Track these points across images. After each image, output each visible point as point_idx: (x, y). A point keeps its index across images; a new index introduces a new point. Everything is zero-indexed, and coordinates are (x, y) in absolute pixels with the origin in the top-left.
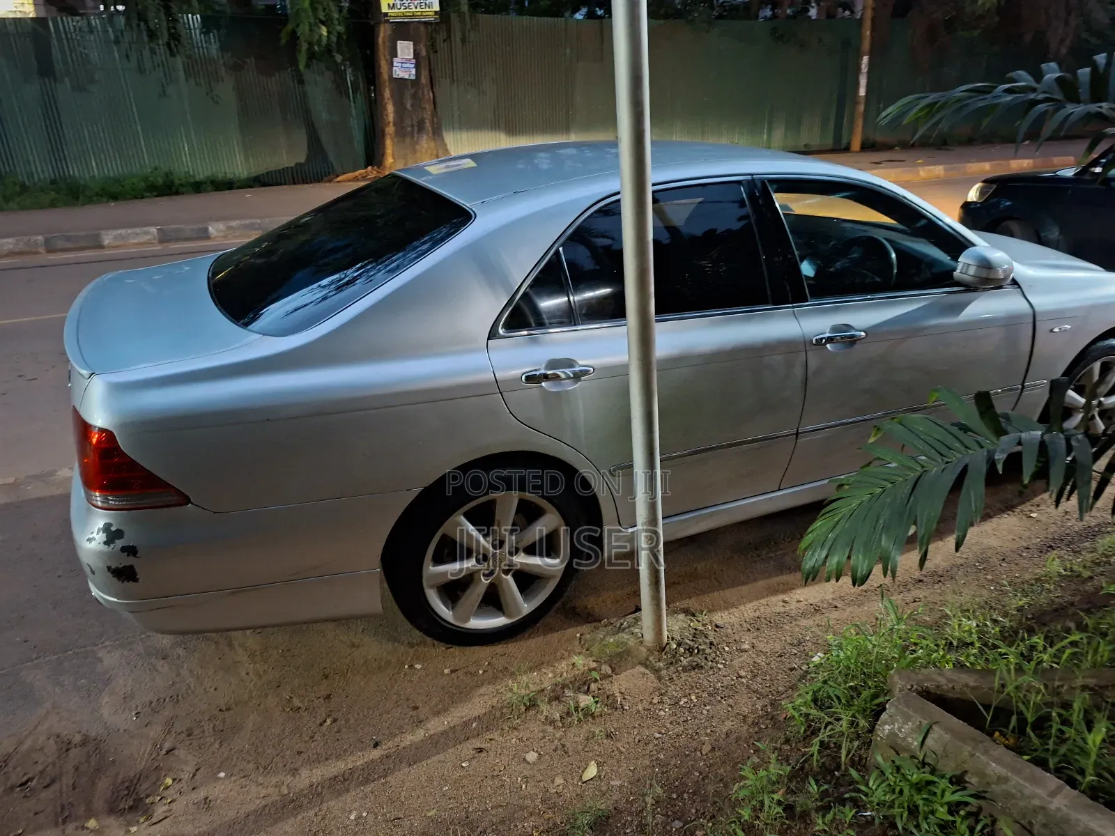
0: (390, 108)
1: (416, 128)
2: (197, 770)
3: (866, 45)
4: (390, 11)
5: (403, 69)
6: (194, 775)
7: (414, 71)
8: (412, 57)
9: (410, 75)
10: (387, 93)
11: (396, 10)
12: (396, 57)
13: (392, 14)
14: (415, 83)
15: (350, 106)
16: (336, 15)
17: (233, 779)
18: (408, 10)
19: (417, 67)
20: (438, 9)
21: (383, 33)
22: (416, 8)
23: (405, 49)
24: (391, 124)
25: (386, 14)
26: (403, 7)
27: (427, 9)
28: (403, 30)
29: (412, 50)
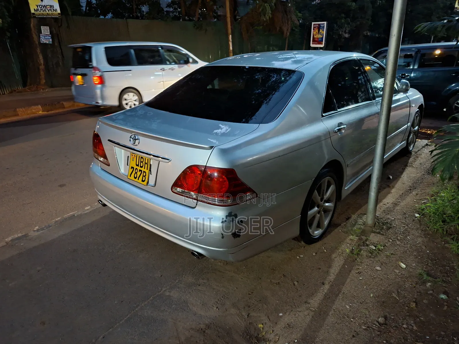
0: (41, 57)
1: (55, 66)
2: (268, 317)
3: (230, 31)
4: (36, 12)
5: (45, 39)
6: (269, 319)
7: (51, 40)
8: (49, 34)
9: (49, 42)
10: (39, 51)
11: (39, 12)
12: (41, 33)
13: (37, 14)
14: (53, 45)
15: (11, 57)
16: (7, 14)
17: (288, 314)
18: (45, 12)
19: (52, 38)
20: (60, 12)
21: (33, 23)
22: (49, 11)
23: (45, 30)
24: (42, 65)
25: (34, 14)
26: (42, 11)
27: (55, 12)
28: (43, 21)
29: (49, 31)
